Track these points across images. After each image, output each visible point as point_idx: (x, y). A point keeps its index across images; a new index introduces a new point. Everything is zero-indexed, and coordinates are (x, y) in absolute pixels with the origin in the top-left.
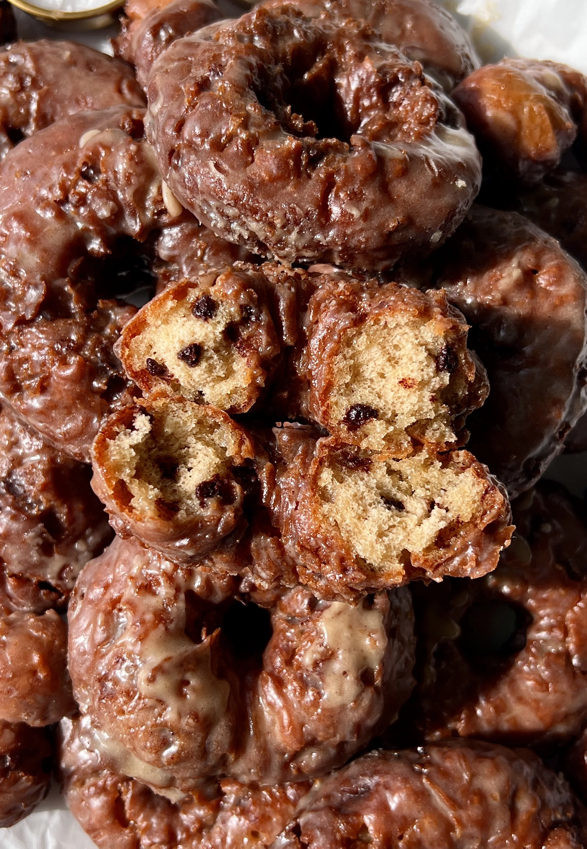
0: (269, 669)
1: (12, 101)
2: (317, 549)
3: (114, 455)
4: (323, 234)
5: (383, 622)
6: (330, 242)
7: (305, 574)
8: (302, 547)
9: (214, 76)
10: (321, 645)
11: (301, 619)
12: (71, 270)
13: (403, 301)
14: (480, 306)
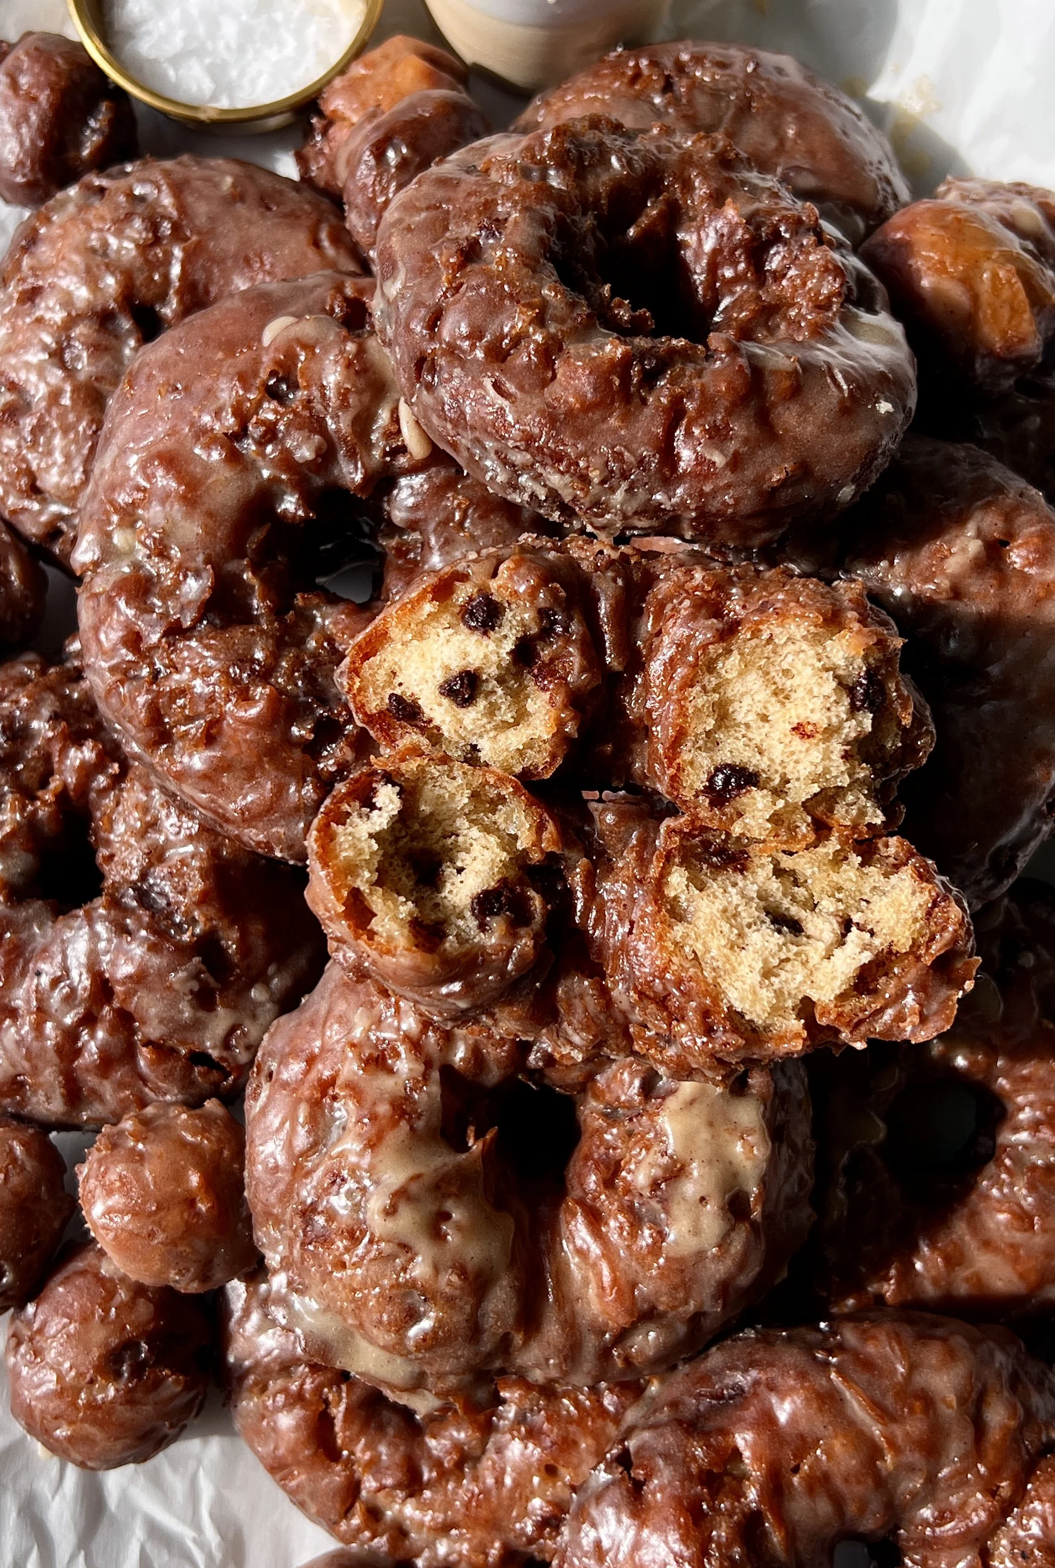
0: (577, 1193)
1: (139, 261)
2: (665, 998)
3: (346, 850)
4: (666, 493)
5: (764, 1116)
6: (677, 504)
7: (642, 1038)
8: (641, 994)
9: (487, 237)
10: (664, 1153)
11: (629, 1113)
12: (251, 545)
13: (798, 601)
14: (916, 599)
